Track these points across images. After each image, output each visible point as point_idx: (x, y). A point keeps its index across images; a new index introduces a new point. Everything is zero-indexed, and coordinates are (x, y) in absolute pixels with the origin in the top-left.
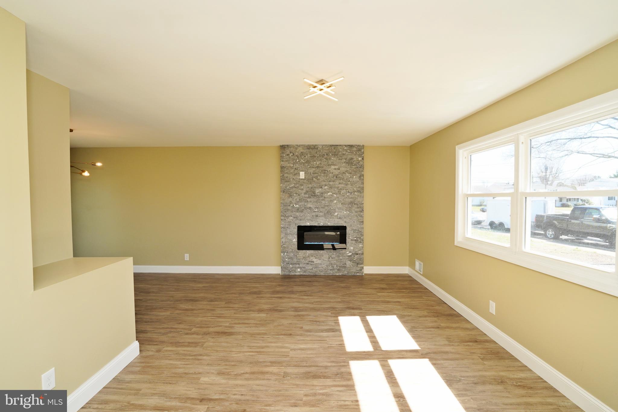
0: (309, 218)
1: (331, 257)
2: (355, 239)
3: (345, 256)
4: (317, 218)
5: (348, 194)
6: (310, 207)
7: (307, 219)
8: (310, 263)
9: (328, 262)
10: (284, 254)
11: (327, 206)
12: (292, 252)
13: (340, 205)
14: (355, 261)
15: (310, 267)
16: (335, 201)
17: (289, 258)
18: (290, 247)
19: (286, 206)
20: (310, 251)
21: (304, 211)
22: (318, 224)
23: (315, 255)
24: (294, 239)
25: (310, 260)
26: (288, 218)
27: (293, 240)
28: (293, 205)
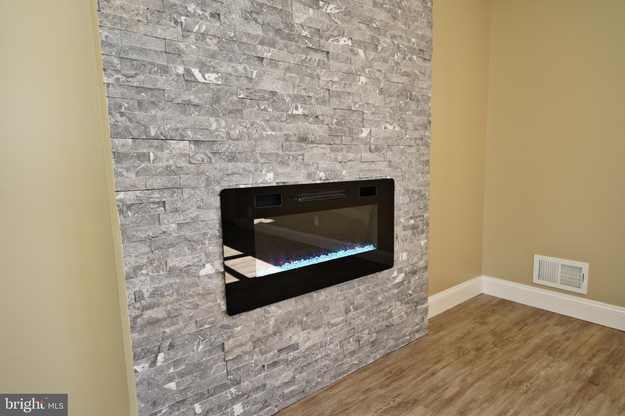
0: (269, 147)
1: (352, 304)
2: (412, 222)
3: (390, 289)
4: (302, 148)
5: (396, 57)
6: (274, 93)
7: (262, 155)
8: (283, 356)
9: (346, 329)
10: (154, 363)
11: (339, 95)
12: (199, 335)
13: (375, 98)
14: (411, 295)
15: (286, 376)
16: (363, 79)
17: (181, 375)
18: (186, 313)
19: (140, 67)
20: (281, 303)
21: (246, 111)
22: (309, 175)
23: (300, 317)
24: (208, 266)
25: (284, 344)
26: (161, 148)
27: (203, 272)
28: (188, 72)
